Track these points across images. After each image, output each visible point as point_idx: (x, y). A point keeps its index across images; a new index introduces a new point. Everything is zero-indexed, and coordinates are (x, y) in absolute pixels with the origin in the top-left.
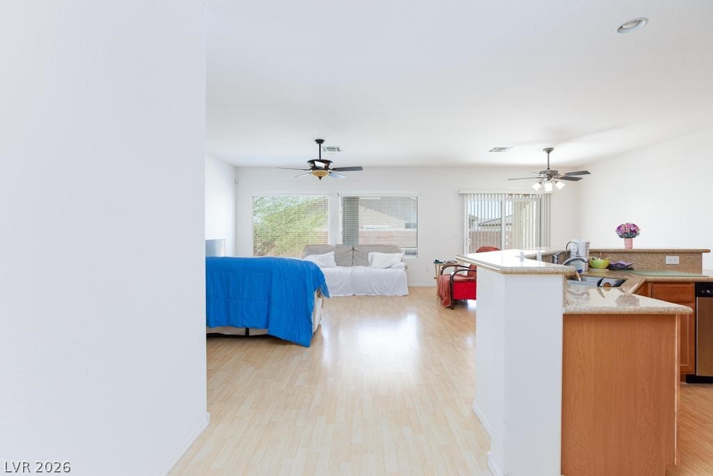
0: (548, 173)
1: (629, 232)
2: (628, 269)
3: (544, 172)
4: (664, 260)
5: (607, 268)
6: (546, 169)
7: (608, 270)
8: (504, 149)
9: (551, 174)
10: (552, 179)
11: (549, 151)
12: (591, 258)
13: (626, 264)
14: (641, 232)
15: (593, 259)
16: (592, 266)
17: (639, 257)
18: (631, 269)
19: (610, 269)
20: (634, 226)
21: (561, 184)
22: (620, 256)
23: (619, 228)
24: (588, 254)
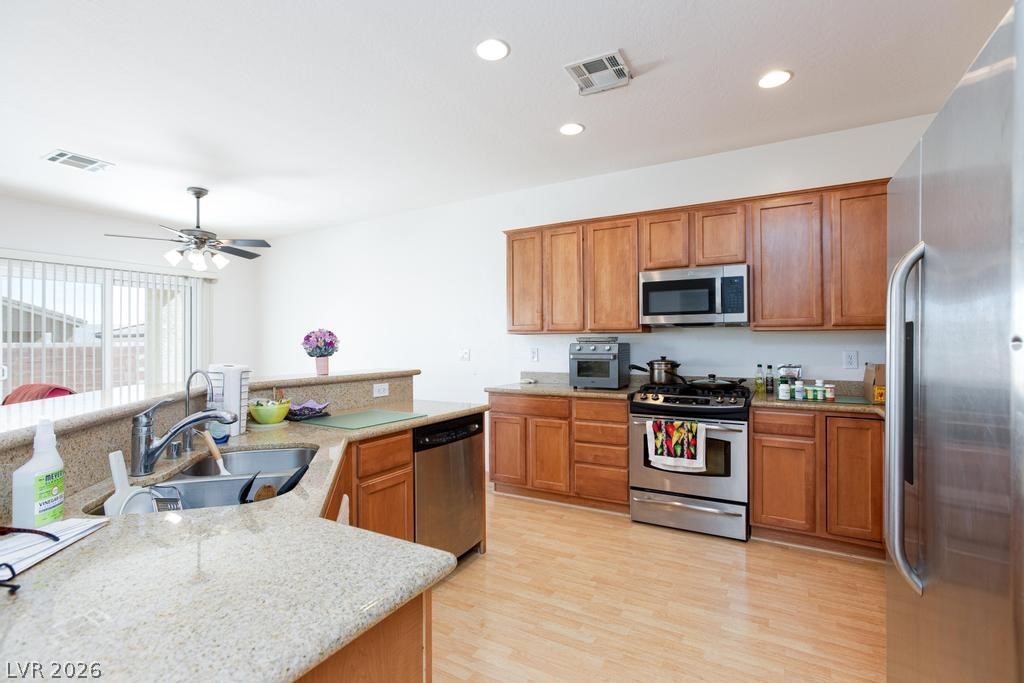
0: (198, 234)
1: (323, 346)
2: (320, 415)
3: (189, 232)
4: (370, 391)
5: (286, 418)
6: (194, 227)
7: (286, 423)
8: (92, 162)
9: (202, 239)
10: (206, 247)
11: (199, 193)
12: (254, 401)
13: (318, 407)
14: (340, 346)
15: (258, 404)
16: (256, 418)
17: (337, 389)
18: (327, 415)
19: (290, 420)
20: (331, 334)
21: (222, 260)
22: (309, 390)
23: (308, 338)
24: (245, 396)
